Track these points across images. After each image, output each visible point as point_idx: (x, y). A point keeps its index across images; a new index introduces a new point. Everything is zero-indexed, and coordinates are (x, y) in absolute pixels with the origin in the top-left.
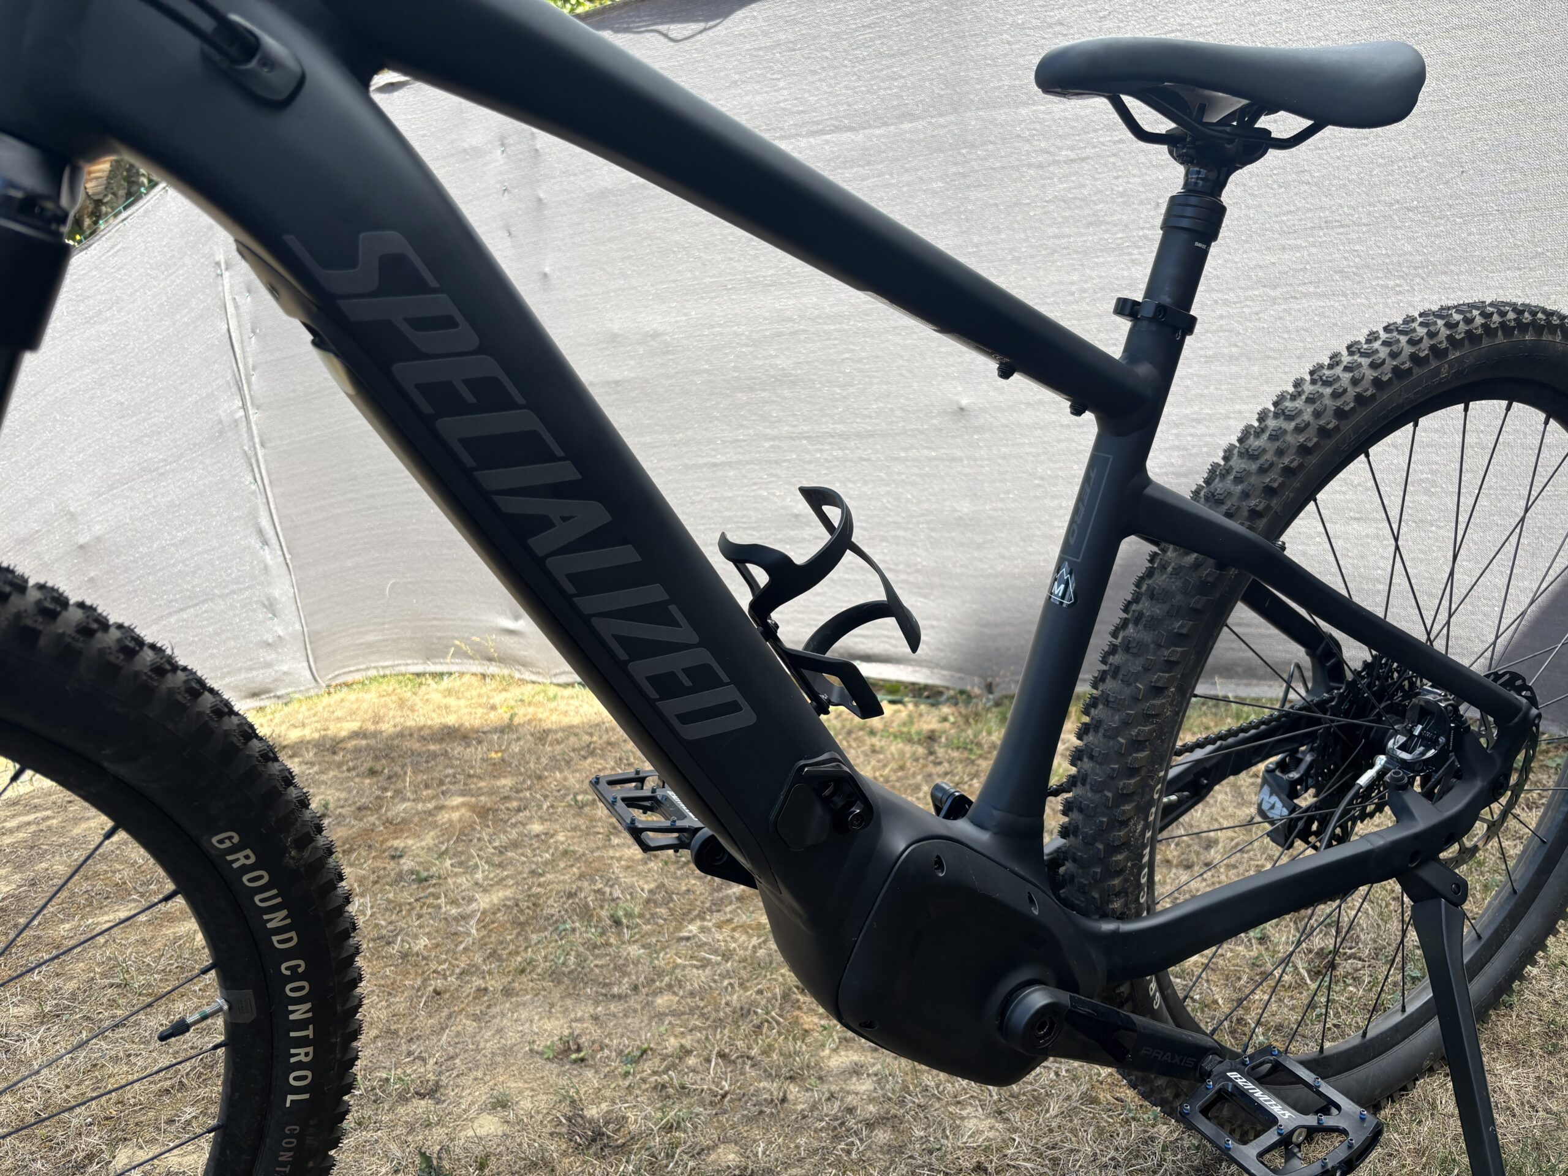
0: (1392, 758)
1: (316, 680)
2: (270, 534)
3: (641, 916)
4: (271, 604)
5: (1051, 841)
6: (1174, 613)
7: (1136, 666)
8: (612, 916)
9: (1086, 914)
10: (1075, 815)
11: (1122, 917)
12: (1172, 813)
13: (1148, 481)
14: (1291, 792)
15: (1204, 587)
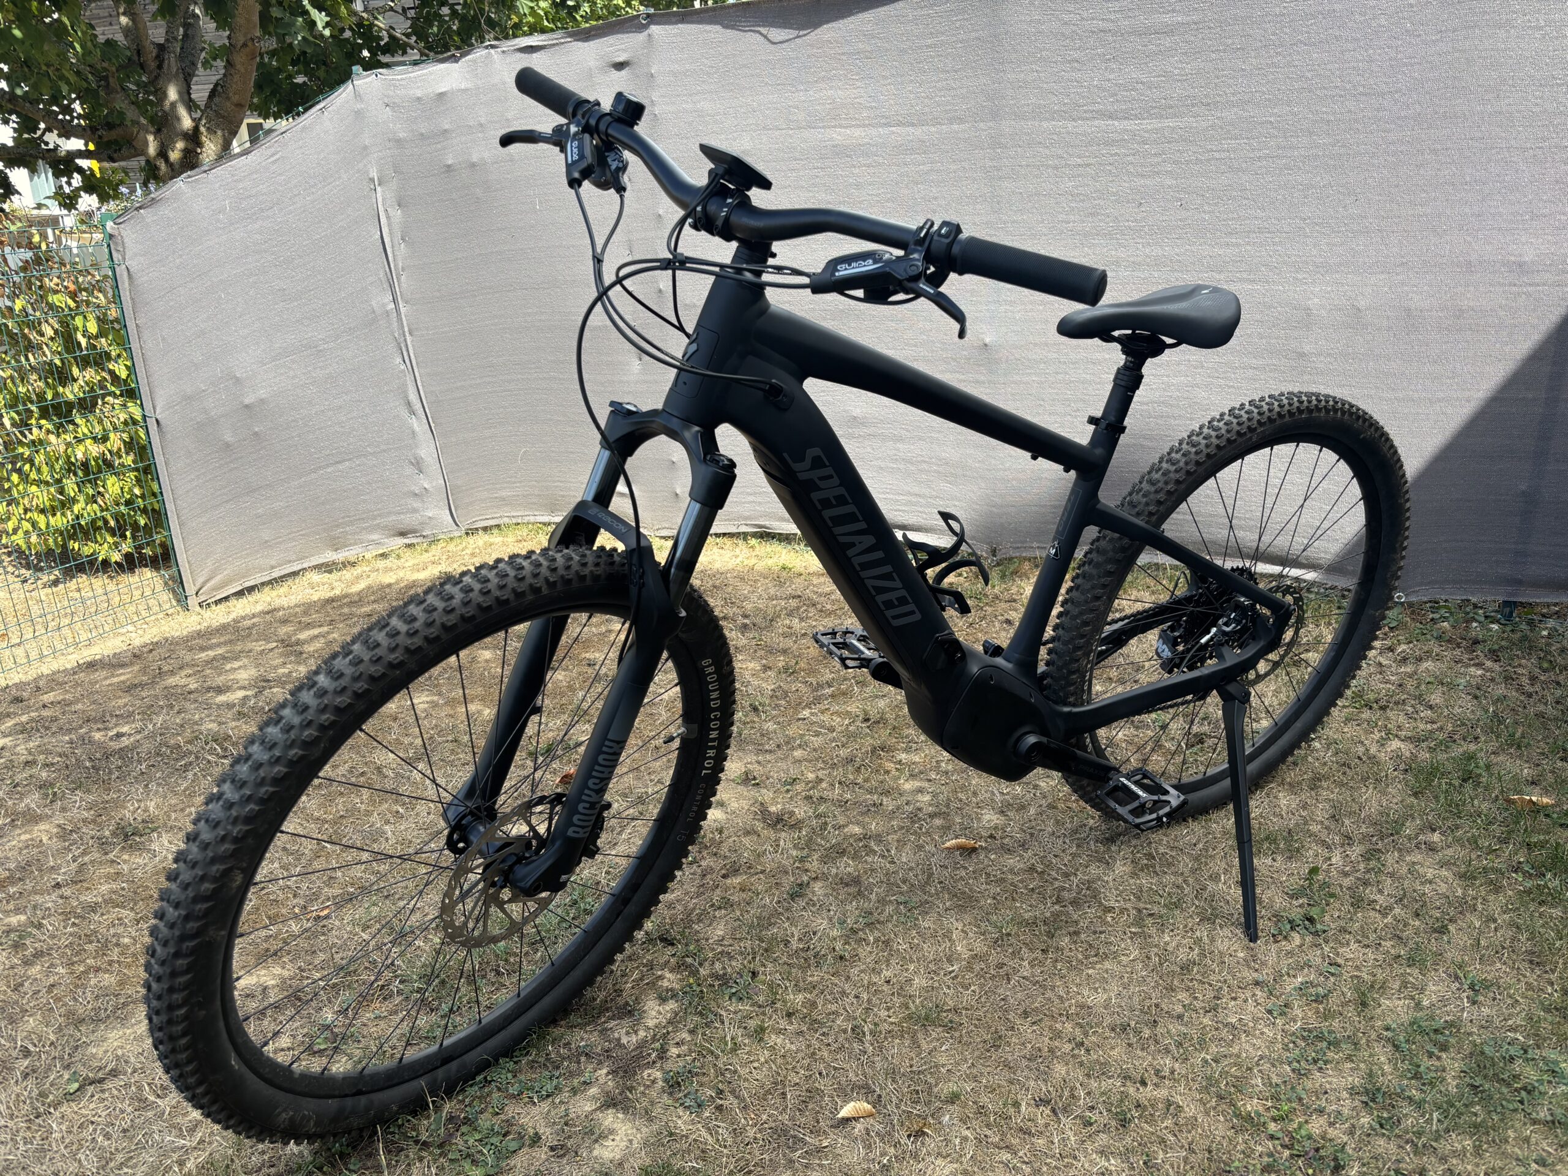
0: (1220, 630)
1: (457, 525)
2: (418, 406)
3: (770, 705)
4: (418, 463)
5: (1041, 668)
6: (1109, 561)
7: (1088, 586)
8: (751, 705)
9: (1056, 703)
10: (1054, 656)
11: (1074, 705)
12: (1103, 656)
13: (1098, 501)
14: (1175, 644)
15: (1123, 549)
